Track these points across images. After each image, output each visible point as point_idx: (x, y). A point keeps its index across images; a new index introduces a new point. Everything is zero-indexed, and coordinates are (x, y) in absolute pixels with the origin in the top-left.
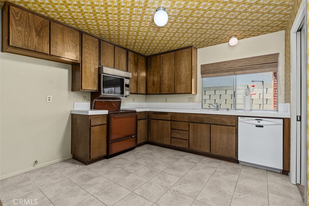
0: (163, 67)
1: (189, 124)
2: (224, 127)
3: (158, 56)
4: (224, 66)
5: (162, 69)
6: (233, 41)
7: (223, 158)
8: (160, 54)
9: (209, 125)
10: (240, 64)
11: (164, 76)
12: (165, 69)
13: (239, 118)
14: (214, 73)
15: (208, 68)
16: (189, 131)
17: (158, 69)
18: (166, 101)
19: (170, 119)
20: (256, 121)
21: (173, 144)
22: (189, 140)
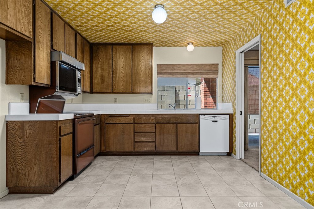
0: (116, 61)
1: (155, 125)
2: (189, 124)
3: (109, 46)
4: (179, 69)
5: (116, 63)
6: (190, 48)
7: (187, 152)
8: (112, 44)
9: (175, 125)
10: (192, 69)
11: (118, 72)
12: (119, 63)
13: (200, 115)
14: (170, 74)
15: (165, 68)
16: (155, 132)
17: (109, 62)
18: (115, 101)
19: (132, 122)
20: (213, 117)
21: (136, 150)
22: (155, 142)
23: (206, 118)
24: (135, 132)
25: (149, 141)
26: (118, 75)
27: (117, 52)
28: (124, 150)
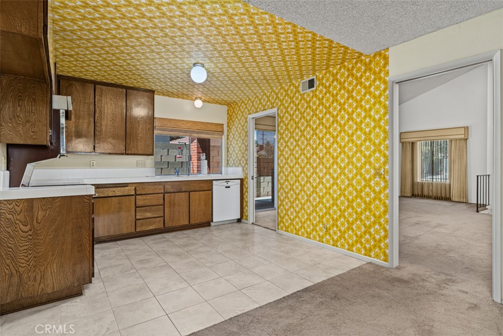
0: (101, 108)
1: (164, 195)
2: (202, 192)
3: (90, 85)
4: (183, 125)
5: (101, 111)
6: (199, 103)
9: (187, 193)
10: (197, 127)
11: (104, 123)
12: (106, 111)
13: (214, 181)
15: (165, 124)
16: (164, 205)
17: (89, 108)
18: (91, 165)
19: (133, 193)
20: (226, 183)
21: (138, 230)
22: (164, 217)
23: (220, 184)
24: (136, 207)
25: (156, 216)
26: (104, 128)
27: (103, 96)
28: (121, 233)
